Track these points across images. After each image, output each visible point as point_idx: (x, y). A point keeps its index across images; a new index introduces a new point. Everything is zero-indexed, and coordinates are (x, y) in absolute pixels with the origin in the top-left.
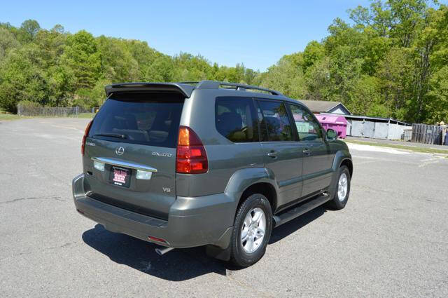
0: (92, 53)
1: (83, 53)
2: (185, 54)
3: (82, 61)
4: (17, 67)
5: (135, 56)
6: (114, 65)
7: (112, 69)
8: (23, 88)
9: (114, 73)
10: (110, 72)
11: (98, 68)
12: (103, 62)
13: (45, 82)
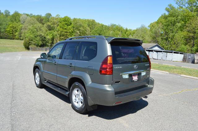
0: (69, 25)
1: (66, 25)
2: (113, 24)
3: (66, 29)
5: (89, 26)
6: (79, 30)
7: (78, 32)
9: (79, 33)
10: (77, 33)
11: (72, 31)
12: (74, 29)
13: (45, 38)
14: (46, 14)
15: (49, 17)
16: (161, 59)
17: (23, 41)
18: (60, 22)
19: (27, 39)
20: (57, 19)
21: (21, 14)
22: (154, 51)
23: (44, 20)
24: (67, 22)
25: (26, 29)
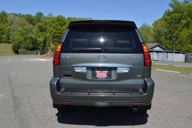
0: (63, 25)
1: (59, 26)
3: (59, 30)
4: (20, 34)
8: (22, 43)
13: (36, 40)
14: (37, 13)
15: (41, 16)
16: (162, 60)
17: (11, 45)
18: (53, 22)
19: (16, 42)
20: (50, 18)
21: (8, 14)
22: (155, 51)
23: (35, 20)
24: (60, 22)
25: (14, 31)
